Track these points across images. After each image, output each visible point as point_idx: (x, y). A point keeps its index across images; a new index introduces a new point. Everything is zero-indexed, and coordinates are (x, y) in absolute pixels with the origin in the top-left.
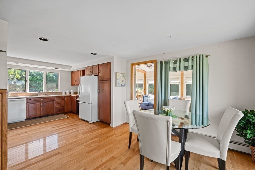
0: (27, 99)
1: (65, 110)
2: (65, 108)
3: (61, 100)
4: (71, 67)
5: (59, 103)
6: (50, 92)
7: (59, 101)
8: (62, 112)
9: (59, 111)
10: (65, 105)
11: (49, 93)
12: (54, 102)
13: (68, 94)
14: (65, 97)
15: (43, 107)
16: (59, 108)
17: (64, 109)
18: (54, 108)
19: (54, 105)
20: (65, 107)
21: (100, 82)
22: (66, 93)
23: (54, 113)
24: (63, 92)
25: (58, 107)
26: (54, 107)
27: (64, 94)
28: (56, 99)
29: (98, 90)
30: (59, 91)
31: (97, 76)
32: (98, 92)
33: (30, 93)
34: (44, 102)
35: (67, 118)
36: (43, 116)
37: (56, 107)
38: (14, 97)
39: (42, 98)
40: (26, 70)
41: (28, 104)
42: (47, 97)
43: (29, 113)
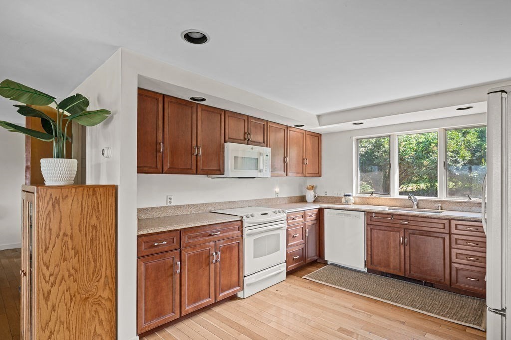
0: (368, 214)
3: (480, 239)
5: (469, 248)
6: (461, 199)
7: (471, 241)
11: (453, 202)
12: (444, 239)
15: (407, 247)
16: (468, 267)
18: (447, 261)
19: (447, 250)
23: (447, 282)
25: (463, 261)
26: (444, 259)
28: (453, 231)
33: (401, 199)
34: (410, 231)
35: (468, 330)
36: (408, 278)
37: (452, 261)
38: (363, 205)
39: (405, 218)
40: (390, 136)
41: (369, 228)
42: (422, 217)
43: (371, 255)
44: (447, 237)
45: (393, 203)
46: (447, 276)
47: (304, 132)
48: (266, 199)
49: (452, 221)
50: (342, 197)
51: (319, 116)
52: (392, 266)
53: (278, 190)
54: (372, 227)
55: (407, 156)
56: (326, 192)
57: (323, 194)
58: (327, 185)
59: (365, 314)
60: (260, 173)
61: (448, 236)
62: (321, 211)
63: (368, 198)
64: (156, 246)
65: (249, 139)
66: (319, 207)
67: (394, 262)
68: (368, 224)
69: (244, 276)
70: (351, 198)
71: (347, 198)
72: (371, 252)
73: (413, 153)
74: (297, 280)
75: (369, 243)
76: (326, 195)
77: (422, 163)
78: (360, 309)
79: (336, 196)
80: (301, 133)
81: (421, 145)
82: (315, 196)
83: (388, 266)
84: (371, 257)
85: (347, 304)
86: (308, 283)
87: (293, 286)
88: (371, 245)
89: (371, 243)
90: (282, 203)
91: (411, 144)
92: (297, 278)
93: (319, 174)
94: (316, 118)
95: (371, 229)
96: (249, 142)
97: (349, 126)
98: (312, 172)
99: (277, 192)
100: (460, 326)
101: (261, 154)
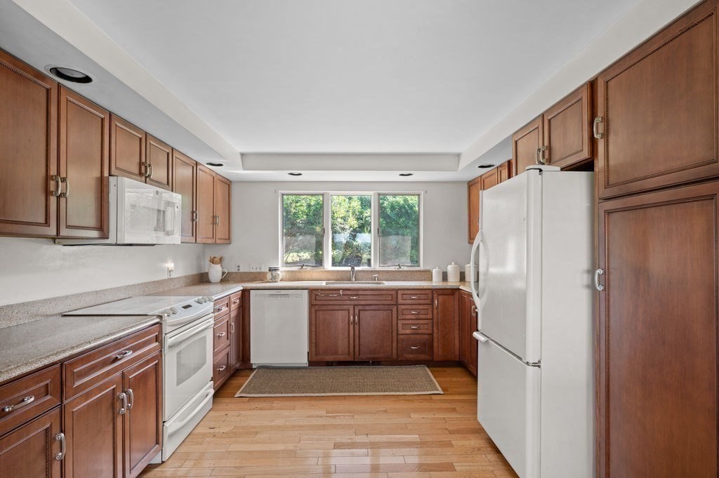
0: (312, 291)
1: (435, 350)
2: (435, 344)
3: (421, 307)
4: (458, 155)
5: (413, 317)
6: (392, 268)
7: (414, 310)
8: (422, 357)
9: (413, 352)
10: (435, 331)
11: (388, 272)
12: (392, 310)
13: (453, 282)
14: (435, 296)
15: (357, 326)
16: (412, 336)
17: (431, 346)
18: (394, 334)
19: (394, 323)
20: (435, 335)
21: (608, 212)
22: (445, 277)
23: (395, 356)
24: (434, 272)
25: (408, 331)
26: (392, 333)
27: (436, 282)
28: (400, 301)
29: (591, 272)
30: (422, 268)
31: (587, 166)
32: (592, 286)
33: (334, 271)
34: (360, 308)
35: (434, 397)
36: (357, 362)
37: (399, 333)
38: (293, 281)
39: (355, 293)
40: (323, 195)
41: (313, 310)
42: (371, 290)
43: (316, 343)
44: (394, 309)
45: (329, 276)
46: (394, 351)
47: (214, 175)
48: (155, 282)
49: (399, 291)
50: (266, 273)
51: (242, 155)
52: (340, 351)
53: (170, 265)
54: (317, 307)
55: (298, 221)
56: (239, 266)
57: (234, 270)
58: (240, 255)
59: (347, 417)
60: (167, 237)
61: (395, 307)
62: (245, 294)
63: (299, 272)
64: (9, 413)
65: (149, 176)
66: (242, 288)
67: (342, 348)
68: (312, 305)
69: (164, 422)
70: (279, 272)
71: (274, 273)
72: (316, 339)
73: (305, 217)
74: (228, 403)
75: (313, 329)
76: (239, 270)
77: (314, 229)
78: (338, 413)
79: (254, 271)
80: (211, 175)
81: (313, 208)
82: (223, 273)
83: (336, 353)
84: (316, 346)
85: (319, 413)
86: (248, 401)
87: (230, 413)
88: (316, 331)
89: (316, 328)
90: (177, 286)
91: (301, 206)
92: (227, 400)
93: (228, 240)
94: (239, 157)
95: (316, 311)
96: (148, 179)
97: (283, 175)
98: (223, 237)
99: (170, 269)
100: (426, 397)
101: (169, 204)
